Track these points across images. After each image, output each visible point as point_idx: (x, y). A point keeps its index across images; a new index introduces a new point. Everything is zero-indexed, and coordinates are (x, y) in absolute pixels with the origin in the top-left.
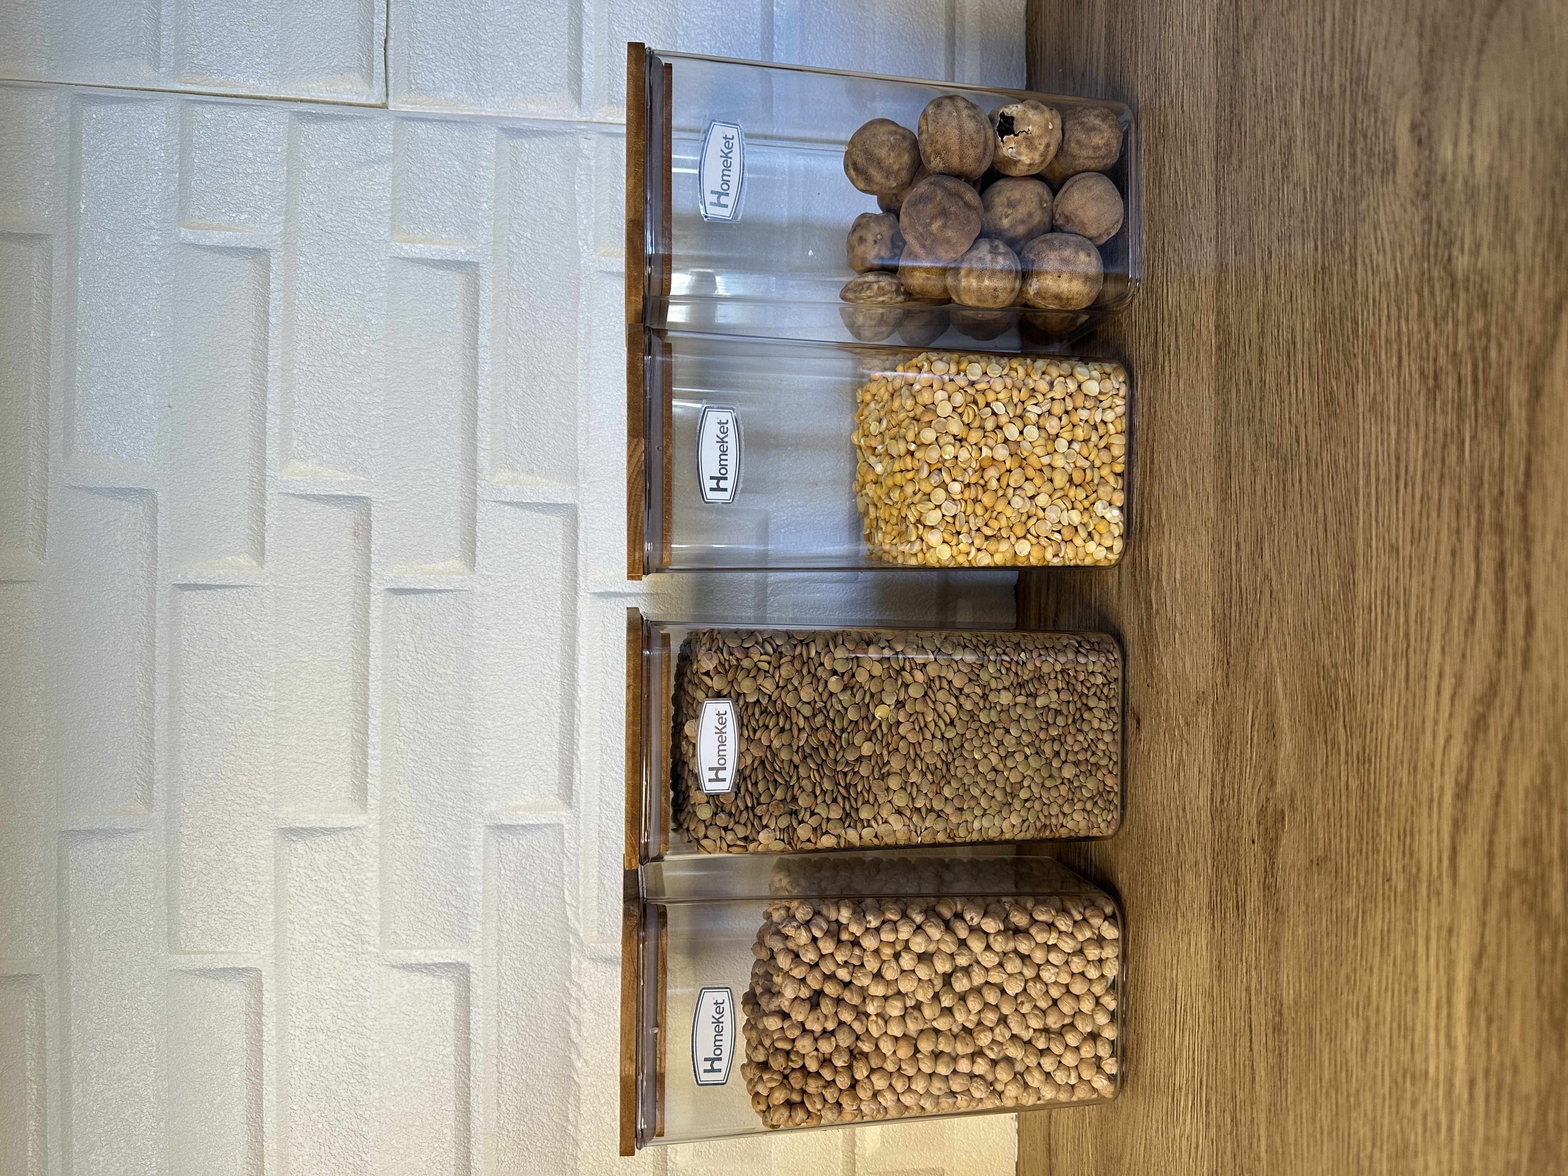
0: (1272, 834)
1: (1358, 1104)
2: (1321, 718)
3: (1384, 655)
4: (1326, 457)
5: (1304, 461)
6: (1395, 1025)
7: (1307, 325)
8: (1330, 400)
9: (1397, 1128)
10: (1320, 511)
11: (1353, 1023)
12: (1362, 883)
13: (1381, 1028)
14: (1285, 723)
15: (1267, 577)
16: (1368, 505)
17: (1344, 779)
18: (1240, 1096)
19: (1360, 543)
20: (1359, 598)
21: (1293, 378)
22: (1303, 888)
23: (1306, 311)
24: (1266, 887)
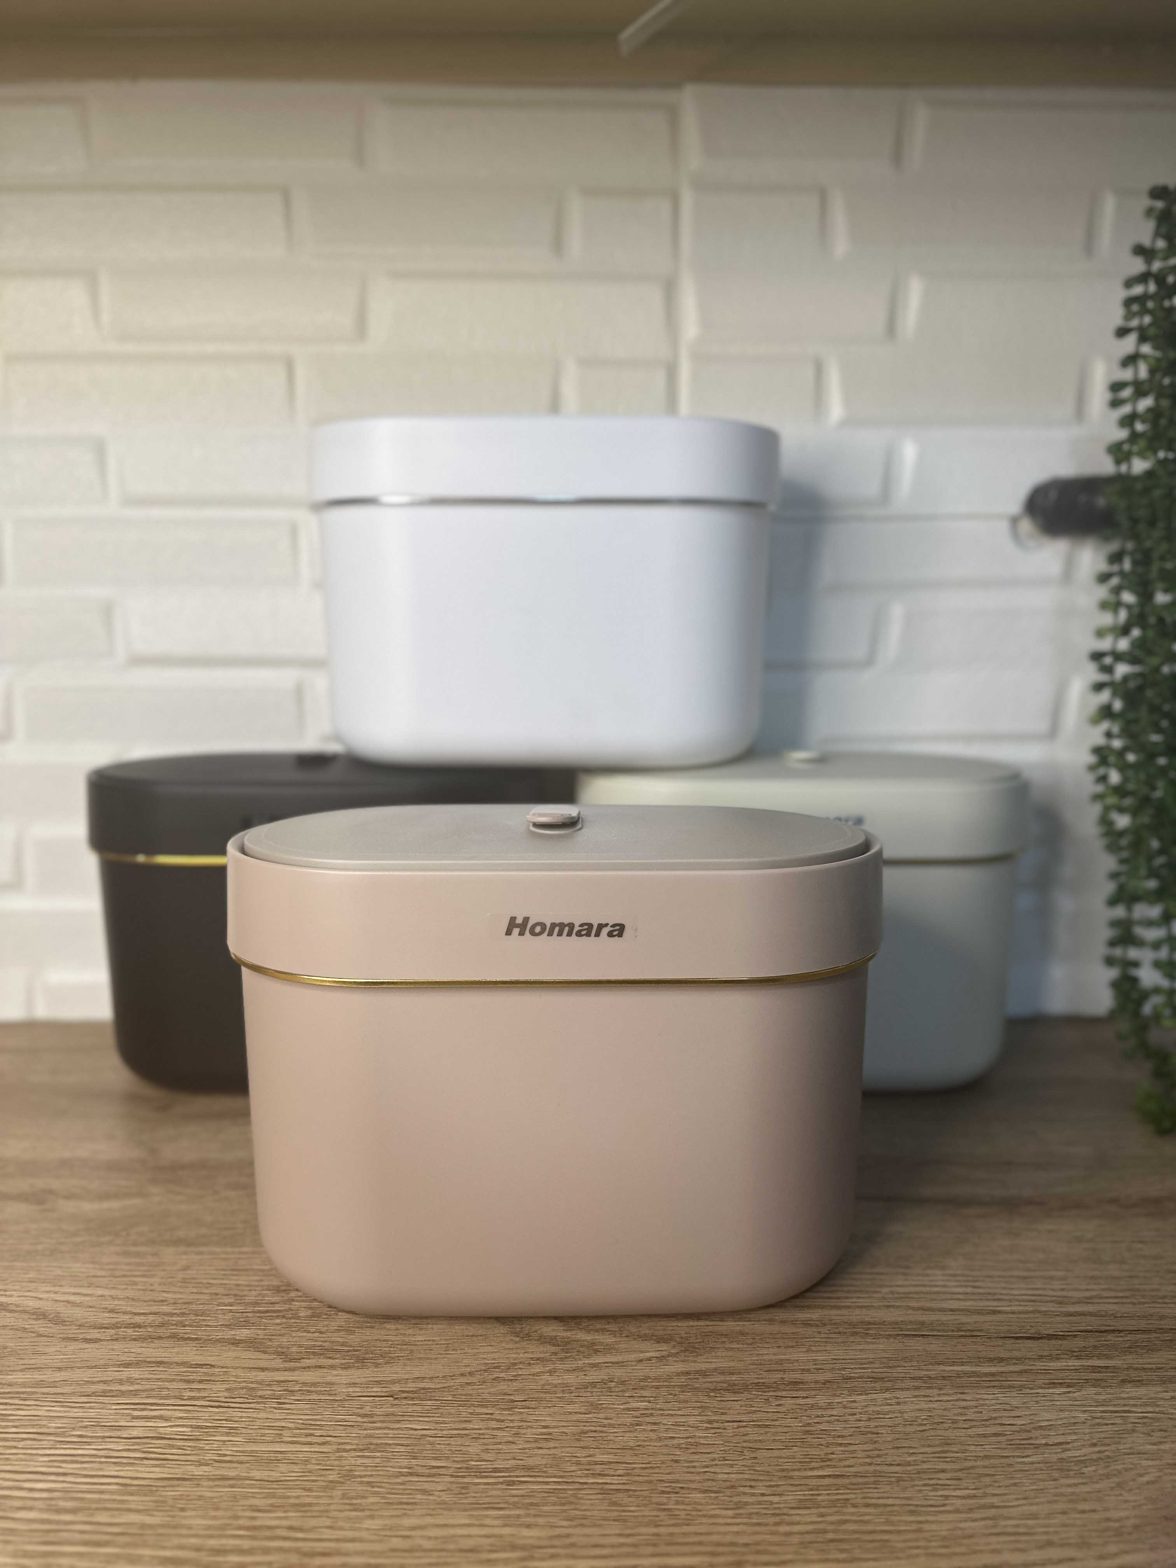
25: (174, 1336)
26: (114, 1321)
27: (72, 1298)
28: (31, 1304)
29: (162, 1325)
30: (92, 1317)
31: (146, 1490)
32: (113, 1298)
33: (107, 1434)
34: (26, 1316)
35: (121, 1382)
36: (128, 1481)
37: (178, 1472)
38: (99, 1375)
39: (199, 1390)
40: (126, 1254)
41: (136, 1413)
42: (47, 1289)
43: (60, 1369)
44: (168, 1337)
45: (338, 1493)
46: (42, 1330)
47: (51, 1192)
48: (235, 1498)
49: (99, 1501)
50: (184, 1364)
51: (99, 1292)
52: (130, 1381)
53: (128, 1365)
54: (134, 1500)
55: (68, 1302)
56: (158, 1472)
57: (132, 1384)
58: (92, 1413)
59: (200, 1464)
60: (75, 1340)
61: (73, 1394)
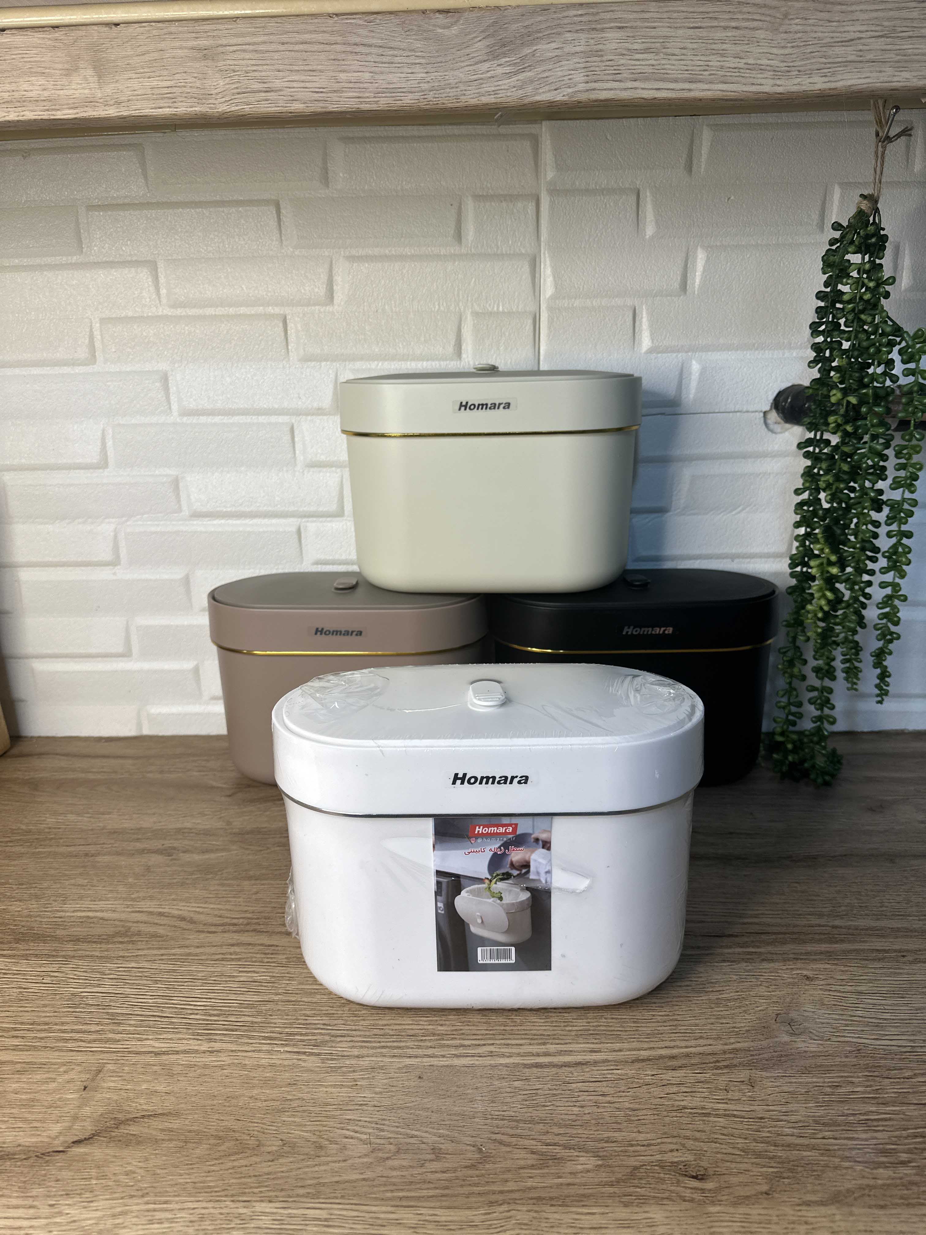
25: (254, 930)
26: (222, 922)
27: (198, 910)
28: (176, 912)
29: (248, 924)
30: (210, 920)
31: (251, 1006)
32: (220, 909)
33: (228, 979)
34: (175, 919)
35: (231, 954)
36: (242, 1002)
37: (266, 998)
38: (219, 950)
39: (272, 958)
40: (223, 885)
41: (241, 969)
42: (183, 904)
43: (198, 947)
44: (252, 931)
45: (346, 1009)
46: (185, 927)
47: (174, 848)
48: (295, 1010)
49: (229, 1011)
50: (262, 945)
51: (212, 906)
52: (236, 953)
53: (233, 945)
54: (247, 1011)
55: (196, 911)
56: (256, 998)
57: (237, 955)
58: (219, 969)
59: (277, 994)
60: (203, 932)
61: (207, 960)
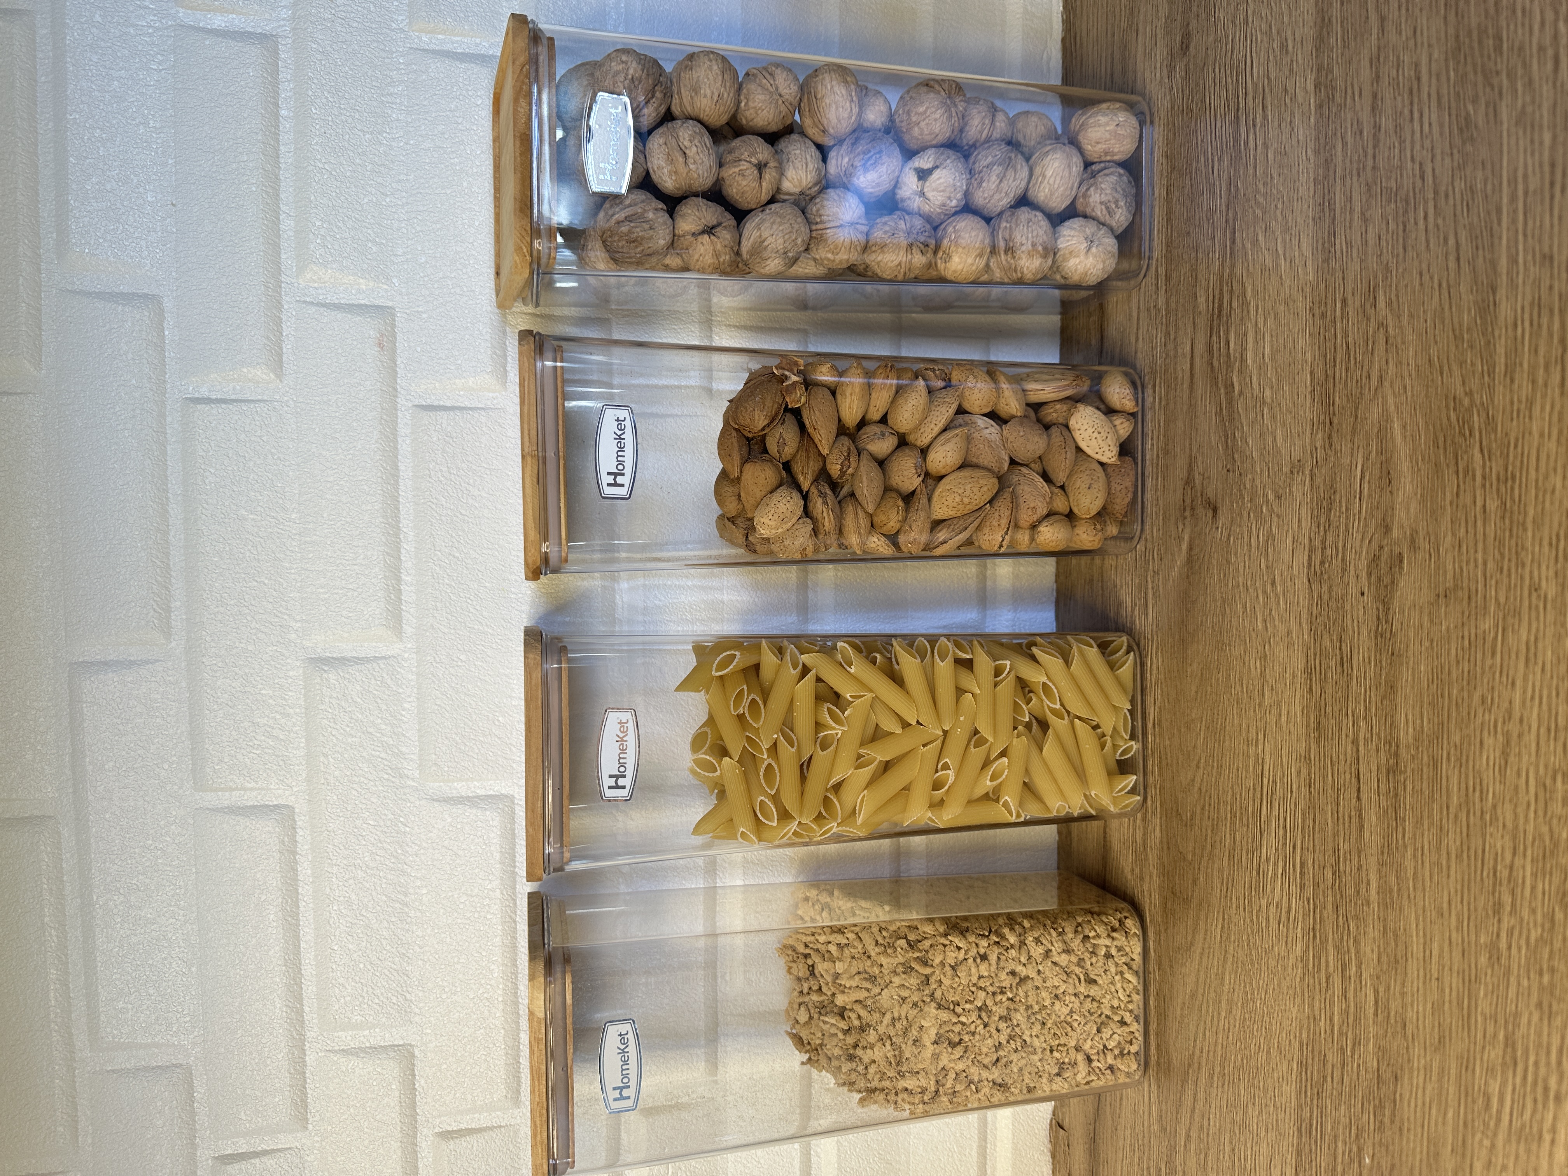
0: (1386, 580)
1: (1494, 818)
2: (1450, 449)
3: (1533, 369)
4: (1459, 185)
5: (1431, 196)
6: (1543, 730)
7: (1435, 55)
8: (1466, 127)
9: (1545, 829)
10: (1452, 241)
11: (1489, 741)
12: (1502, 600)
13: (1526, 738)
14: (1403, 465)
15: (1382, 325)
16: (1514, 221)
17: (1479, 503)
18: (1344, 847)
19: (1503, 262)
20: (1501, 318)
21: (1416, 115)
22: (1426, 624)
23: (1434, 41)
24: (1378, 634)
